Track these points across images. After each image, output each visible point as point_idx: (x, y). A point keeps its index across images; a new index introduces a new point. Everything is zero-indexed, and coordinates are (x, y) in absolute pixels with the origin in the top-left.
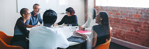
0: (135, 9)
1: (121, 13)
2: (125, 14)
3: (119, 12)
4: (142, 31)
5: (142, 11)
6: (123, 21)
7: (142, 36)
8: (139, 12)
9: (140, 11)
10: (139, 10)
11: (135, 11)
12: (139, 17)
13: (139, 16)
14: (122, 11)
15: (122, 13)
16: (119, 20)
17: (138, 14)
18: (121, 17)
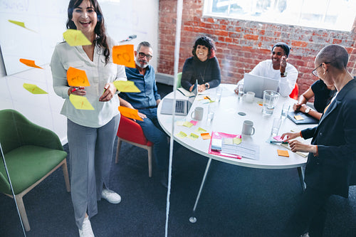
0: (298, 29)
1: (260, 36)
2: (271, 39)
3: (255, 34)
4: (307, 74)
5: (314, 34)
6: (264, 53)
7: (304, 83)
8: (307, 36)
9: (310, 35)
10: (307, 32)
11: (298, 35)
12: (303, 46)
13: (305, 45)
14: (263, 32)
15: (264, 36)
16: (252, 51)
17: (302, 41)
18: (260, 45)
